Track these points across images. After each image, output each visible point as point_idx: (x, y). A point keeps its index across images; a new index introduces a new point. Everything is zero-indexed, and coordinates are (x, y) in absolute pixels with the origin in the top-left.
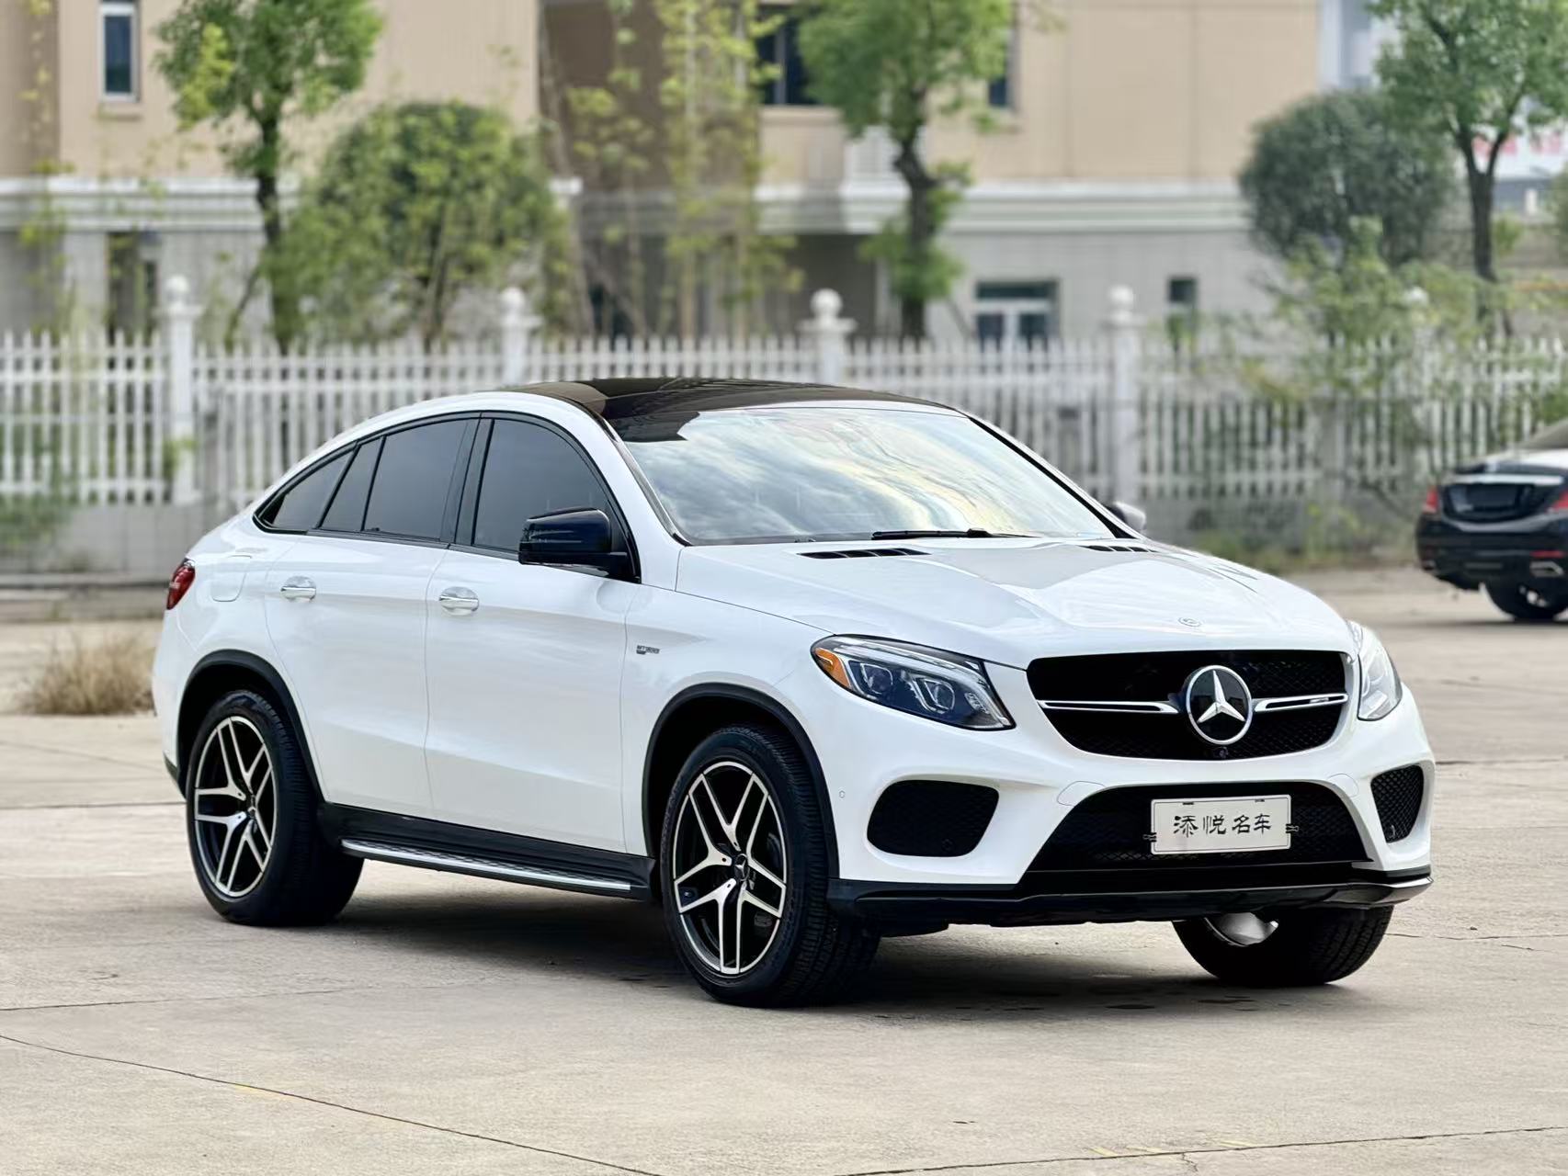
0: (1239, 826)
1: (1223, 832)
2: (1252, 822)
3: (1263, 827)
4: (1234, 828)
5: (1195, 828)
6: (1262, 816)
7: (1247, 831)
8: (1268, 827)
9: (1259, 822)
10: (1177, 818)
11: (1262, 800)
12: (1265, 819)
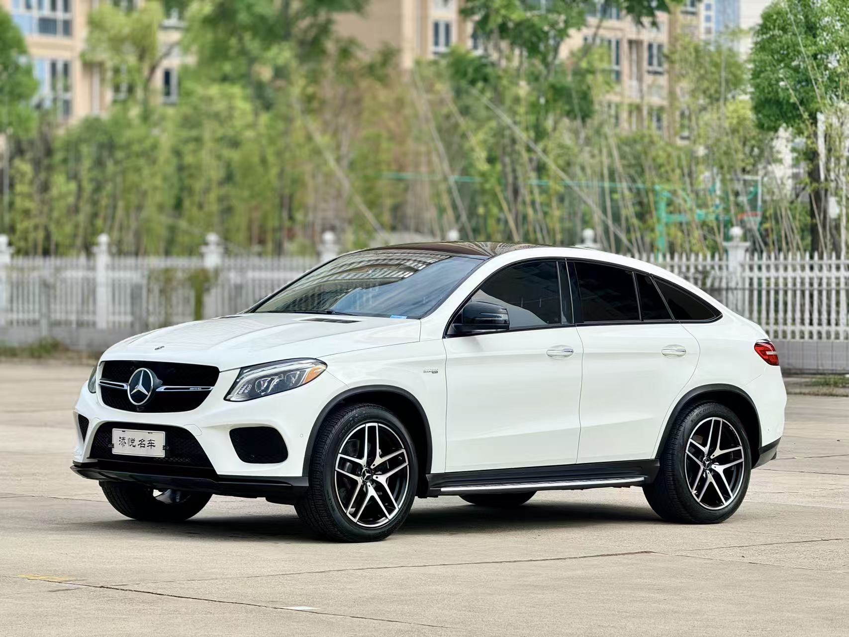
0: (141, 444)
1: (134, 446)
2: (146, 443)
3: (151, 446)
4: (139, 445)
5: (125, 443)
6: (151, 440)
7: (144, 447)
8: (154, 446)
9: (149, 443)
10: (120, 438)
11: (152, 433)
12: (153, 442)
